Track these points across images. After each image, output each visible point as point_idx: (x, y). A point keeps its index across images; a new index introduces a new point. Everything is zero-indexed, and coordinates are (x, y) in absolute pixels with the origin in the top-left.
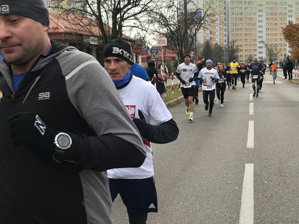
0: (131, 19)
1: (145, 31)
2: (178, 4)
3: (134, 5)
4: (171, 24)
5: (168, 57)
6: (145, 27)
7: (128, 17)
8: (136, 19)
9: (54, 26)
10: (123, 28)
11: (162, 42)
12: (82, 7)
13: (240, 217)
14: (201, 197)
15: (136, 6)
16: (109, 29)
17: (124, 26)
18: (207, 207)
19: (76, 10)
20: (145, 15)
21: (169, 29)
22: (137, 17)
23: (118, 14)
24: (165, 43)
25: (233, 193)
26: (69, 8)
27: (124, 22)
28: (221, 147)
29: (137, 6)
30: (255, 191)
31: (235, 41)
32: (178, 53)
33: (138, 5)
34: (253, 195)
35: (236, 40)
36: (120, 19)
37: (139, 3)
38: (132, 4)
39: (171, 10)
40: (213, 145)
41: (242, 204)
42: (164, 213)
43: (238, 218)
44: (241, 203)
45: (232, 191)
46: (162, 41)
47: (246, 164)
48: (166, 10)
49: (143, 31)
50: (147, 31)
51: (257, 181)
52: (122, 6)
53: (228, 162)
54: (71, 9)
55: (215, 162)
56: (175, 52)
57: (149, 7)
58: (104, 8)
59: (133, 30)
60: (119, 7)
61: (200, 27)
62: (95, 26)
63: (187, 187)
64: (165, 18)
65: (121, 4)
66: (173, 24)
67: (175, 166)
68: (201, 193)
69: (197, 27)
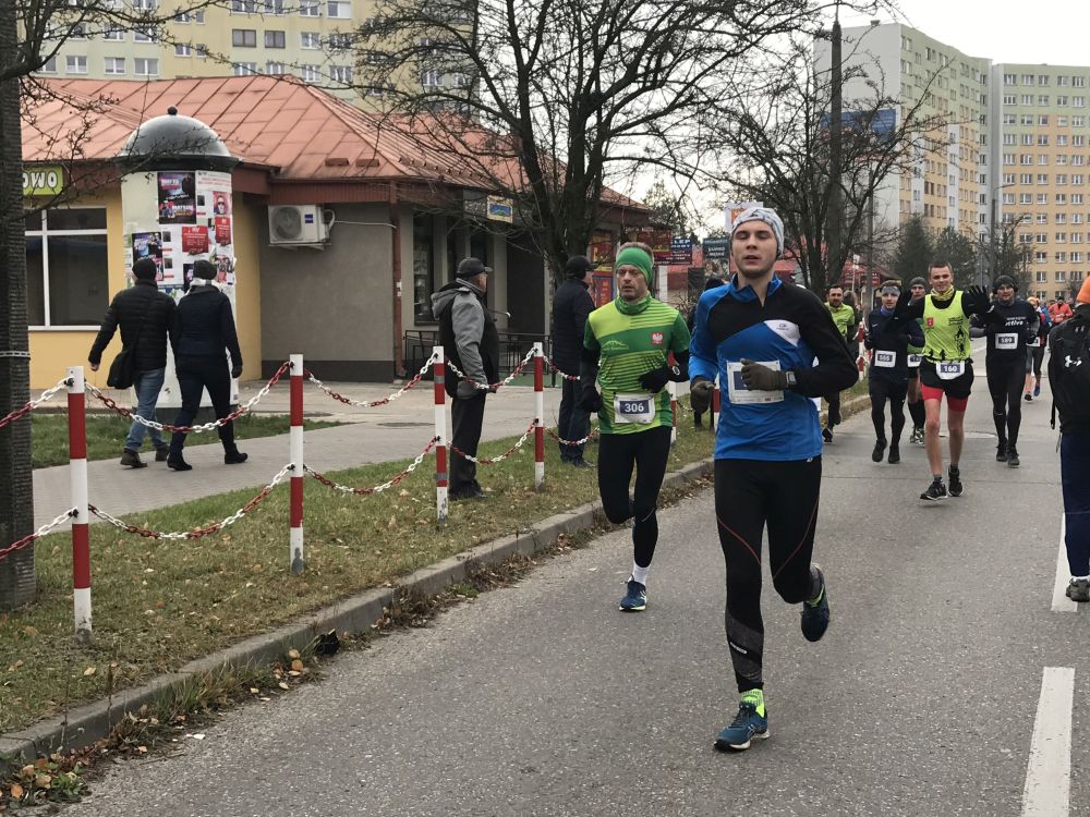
0: (638, 131)
1: (686, 175)
2: (808, 82)
3: (648, 84)
4: (780, 156)
6: (685, 164)
7: (627, 126)
8: (655, 131)
9: (363, 157)
10: (605, 164)
12: (465, 88)
14: (874, 779)
15: (656, 85)
16: (555, 171)
17: (610, 159)
19: (442, 98)
20: (685, 118)
21: (772, 170)
22: (658, 124)
23: (589, 115)
25: (992, 768)
26: (420, 92)
27: (609, 141)
28: (955, 602)
29: (660, 87)
30: (1075, 766)
31: (1018, 222)
32: (803, 257)
33: (663, 83)
34: (1066, 781)
35: (1021, 218)
36: (595, 131)
37: (668, 75)
38: (641, 79)
39: (781, 101)
40: (926, 595)
41: (1026, 809)
44: (1021, 805)
45: (990, 761)
47: (1045, 668)
48: (766, 99)
49: (677, 174)
50: (691, 177)
51: (1084, 730)
52: (604, 88)
53: (975, 658)
54: (427, 95)
55: (928, 658)
56: (794, 255)
57: (701, 90)
58: (544, 94)
60: (593, 88)
61: (887, 167)
62: (507, 156)
63: (824, 741)
64: (761, 132)
65: (602, 79)
66: (788, 155)
67: (780, 665)
68: (874, 763)
69: (878, 167)
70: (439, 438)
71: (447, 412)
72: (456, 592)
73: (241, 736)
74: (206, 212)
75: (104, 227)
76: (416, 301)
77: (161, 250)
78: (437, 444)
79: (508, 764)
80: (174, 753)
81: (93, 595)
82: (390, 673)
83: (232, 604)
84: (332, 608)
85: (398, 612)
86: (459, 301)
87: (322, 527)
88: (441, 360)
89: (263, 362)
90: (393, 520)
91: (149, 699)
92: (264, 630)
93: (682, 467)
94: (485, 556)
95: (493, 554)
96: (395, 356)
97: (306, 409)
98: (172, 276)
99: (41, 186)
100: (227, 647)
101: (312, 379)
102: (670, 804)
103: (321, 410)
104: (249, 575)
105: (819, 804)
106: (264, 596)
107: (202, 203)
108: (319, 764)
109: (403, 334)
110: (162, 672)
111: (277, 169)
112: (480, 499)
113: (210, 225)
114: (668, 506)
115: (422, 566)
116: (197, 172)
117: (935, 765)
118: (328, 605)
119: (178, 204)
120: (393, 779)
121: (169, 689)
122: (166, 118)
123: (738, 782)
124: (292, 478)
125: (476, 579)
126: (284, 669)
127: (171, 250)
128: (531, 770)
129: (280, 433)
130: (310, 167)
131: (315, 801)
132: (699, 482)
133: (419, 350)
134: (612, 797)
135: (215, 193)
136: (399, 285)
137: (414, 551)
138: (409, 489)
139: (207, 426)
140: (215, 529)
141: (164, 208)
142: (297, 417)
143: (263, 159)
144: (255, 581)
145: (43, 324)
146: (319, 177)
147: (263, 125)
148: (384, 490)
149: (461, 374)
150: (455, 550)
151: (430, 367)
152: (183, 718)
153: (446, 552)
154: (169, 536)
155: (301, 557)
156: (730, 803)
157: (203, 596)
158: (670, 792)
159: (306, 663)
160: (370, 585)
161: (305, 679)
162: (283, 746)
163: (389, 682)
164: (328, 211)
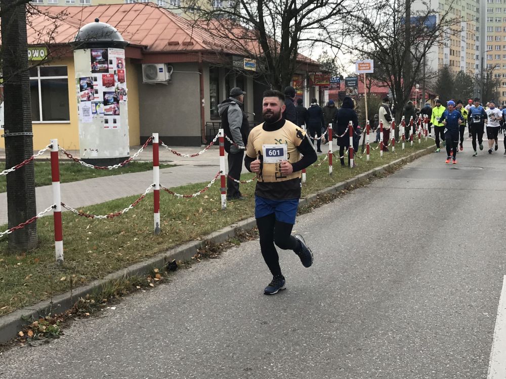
0: (314, 27)
1: (337, 47)
2: (395, 3)
3: (319, 4)
4: (382, 38)
5: (375, 93)
6: (336, 42)
7: (309, 24)
8: (322, 27)
9: (185, 41)
10: (299, 42)
11: (365, 67)
12: (233, 8)
13: (490, 362)
14: (424, 327)
15: (322, 5)
16: (275, 46)
17: (301, 40)
18: (434, 343)
19: (222, 12)
20: (337, 20)
21: (378, 44)
22: (324, 23)
23: (291, 20)
24: (370, 69)
25: (479, 322)
26: (212, 10)
27: (300, 32)
28: (463, 246)
29: (325, 5)
31: (494, 68)
32: (392, 86)
33: (326, 3)
35: (495, 66)
36: (294, 27)
38: (315, 2)
39: (382, 12)
40: (449, 242)
41: (495, 340)
42: (361, 350)
43: (486, 363)
44: (492, 339)
45: (479, 318)
46: (366, 65)
48: (375, 11)
49: (333, 47)
50: (339, 48)
52: (298, 6)
53: (471, 271)
54: (215, 11)
55: (450, 271)
56: (388, 85)
57: (344, 7)
58: (270, 10)
59: (316, 46)
60: (293, 6)
61: (432, 43)
62: (253, 39)
63: (401, 310)
64: (372, 27)
65: (297, 2)
66: (385, 37)
67: (380, 275)
68: (424, 320)
69: (428, 43)
70: (222, 172)
71: (225, 160)
72: (230, 242)
73: (132, 308)
74: (113, 67)
75: (67, 75)
76: (211, 108)
77: (93, 85)
78: (221, 174)
79: (255, 320)
80: (102, 316)
81: (64, 244)
82: (200, 279)
83: (128, 248)
84: (174, 250)
85: (204, 251)
86: (231, 108)
87: (169, 213)
88: (222, 135)
89: (141, 137)
90: (201, 209)
91: (90, 292)
92: (141, 260)
93: (335, 184)
94: (244, 226)
95: (247, 225)
96: (202, 133)
97: (160, 159)
98: (98, 98)
99: (37, 56)
100: (126, 267)
101: (163, 144)
102: (329, 338)
103: (168, 159)
104: (135, 235)
105: (398, 338)
106: (143, 244)
107: (111, 63)
108: (168, 320)
109: (205, 124)
110: (96, 279)
111: (146, 47)
112: (241, 200)
113: (115, 73)
114: (329, 203)
115: (215, 231)
116: (109, 49)
117: (453, 320)
118: (172, 248)
119: (100, 64)
120: (202, 327)
121: (100, 287)
122: (94, 23)
123: (361, 329)
124: (155, 191)
125: (239, 237)
126: (152, 278)
127: (97, 85)
128: (265, 323)
129: (149, 170)
130: (161, 46)
131: (167, 337)
132: (343, 191)
133: (212, 131)
134: (303, 335)
135: (117, 58)
136: (203, 101)
137: (211, 223)
138: (208, 195)
139: (114, 166)
140: (119, 214)
141: (94, 66)
142: (156, 162)
143: (139, 42)
144: (138, 238)
145: (39, 120)
146: (165, 51)
147: (139, 26)
148: (197, 195)
149: (231, 142)
150: (229, 223)
151: (217, 139)
152: (106, 300)
153: (225, 224)
154: (99, 217)
155: (159, 227)
156: (357, 338)
157: (115, 244)
158: (329, 333)
159: (162, 275)
160: (191, 240)
161: (161, 282)
162: (151, 312)
163: (200, 283)
164: (170, 66)
